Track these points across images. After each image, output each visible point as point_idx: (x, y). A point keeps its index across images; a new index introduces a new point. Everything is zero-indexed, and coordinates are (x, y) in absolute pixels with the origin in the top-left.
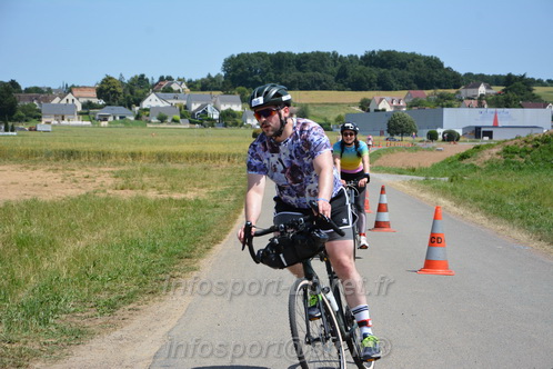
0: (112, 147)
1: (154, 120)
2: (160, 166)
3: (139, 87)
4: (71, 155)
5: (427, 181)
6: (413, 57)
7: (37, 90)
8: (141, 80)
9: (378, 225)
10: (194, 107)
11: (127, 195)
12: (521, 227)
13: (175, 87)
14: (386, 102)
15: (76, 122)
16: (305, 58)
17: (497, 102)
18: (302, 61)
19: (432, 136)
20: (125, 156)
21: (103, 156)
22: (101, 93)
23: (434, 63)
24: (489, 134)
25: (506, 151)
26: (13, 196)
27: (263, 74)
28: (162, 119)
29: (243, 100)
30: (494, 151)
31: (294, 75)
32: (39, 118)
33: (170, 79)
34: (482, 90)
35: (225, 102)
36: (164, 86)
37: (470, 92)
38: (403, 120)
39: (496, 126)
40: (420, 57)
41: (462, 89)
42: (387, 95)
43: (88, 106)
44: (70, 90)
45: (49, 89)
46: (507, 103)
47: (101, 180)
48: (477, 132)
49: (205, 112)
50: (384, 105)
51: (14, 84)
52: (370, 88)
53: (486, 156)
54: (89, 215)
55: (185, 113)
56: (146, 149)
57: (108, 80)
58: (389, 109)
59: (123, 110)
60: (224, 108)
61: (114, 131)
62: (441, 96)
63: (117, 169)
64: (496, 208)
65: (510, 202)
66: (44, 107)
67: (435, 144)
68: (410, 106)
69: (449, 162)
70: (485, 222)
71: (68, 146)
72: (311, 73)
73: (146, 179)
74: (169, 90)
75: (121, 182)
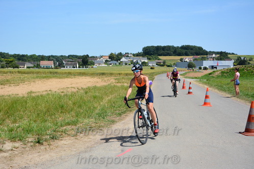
0: (114, 72)
1: (124, 64)
2: (126, 77)
3: (120, 55)
4: (103, 74)
5: (200, 81)
6: (195, 47)
7: (93, 57)
8: (120, 54)
9: (189, 93)
10: (135, 61)
11: (119, 85)
12: (228, 93)
13: (129, 55)
14: (187, 59)
15: (103, 65)
16: (165, 47)
17: (218, 59)
18: (164, 48)
19: (200, 68)
20: (117, 74)
21: (111, 74)
22: (110, 57)
23: (200, 49)
24: (216, 68)
25: (222, 72)
26: (90, 85)
27: (153, 52)
28: (126, 64)
29: (148, 59)
30: (219, 72)
31: (162, 52)
32: (94, 64)
33: (128, 53)
34: (214, 56)
35: (143, 59)
36: (127, 55)
37: (211, 56)
38: (192, 64)
39: (218, 65)
40: (197, 47)
41: (208, 56)
42: (187, 57)
43: (106, 61)
44: (102, 57)
45: (97, 57)
46: (221, 59)
47: (111, 81)
48: (213, 67)
49: (138, 62)
50: (187, 60)
51: (87, 55)
52: (183, 55)
53: (217, 74)
54: (110, 90)
55: (132, 62)
56: (123, 72)
57: (112, 54)
58: (188, 61)
59: (116, 62)
60: (142, 61)
61: (113, 68)
62: (202, 57)
63: (115, 78)
64: (221, 88)
65: (225, 86)
66: (95, 61)
67: (201, 70)
68: (194, 60)
69: (206, 75)
70: (218, 92)
71: (102, 72)
72: (166, 51)
73: (123, 80)
74: (128, 56)
75: (117, 81)
